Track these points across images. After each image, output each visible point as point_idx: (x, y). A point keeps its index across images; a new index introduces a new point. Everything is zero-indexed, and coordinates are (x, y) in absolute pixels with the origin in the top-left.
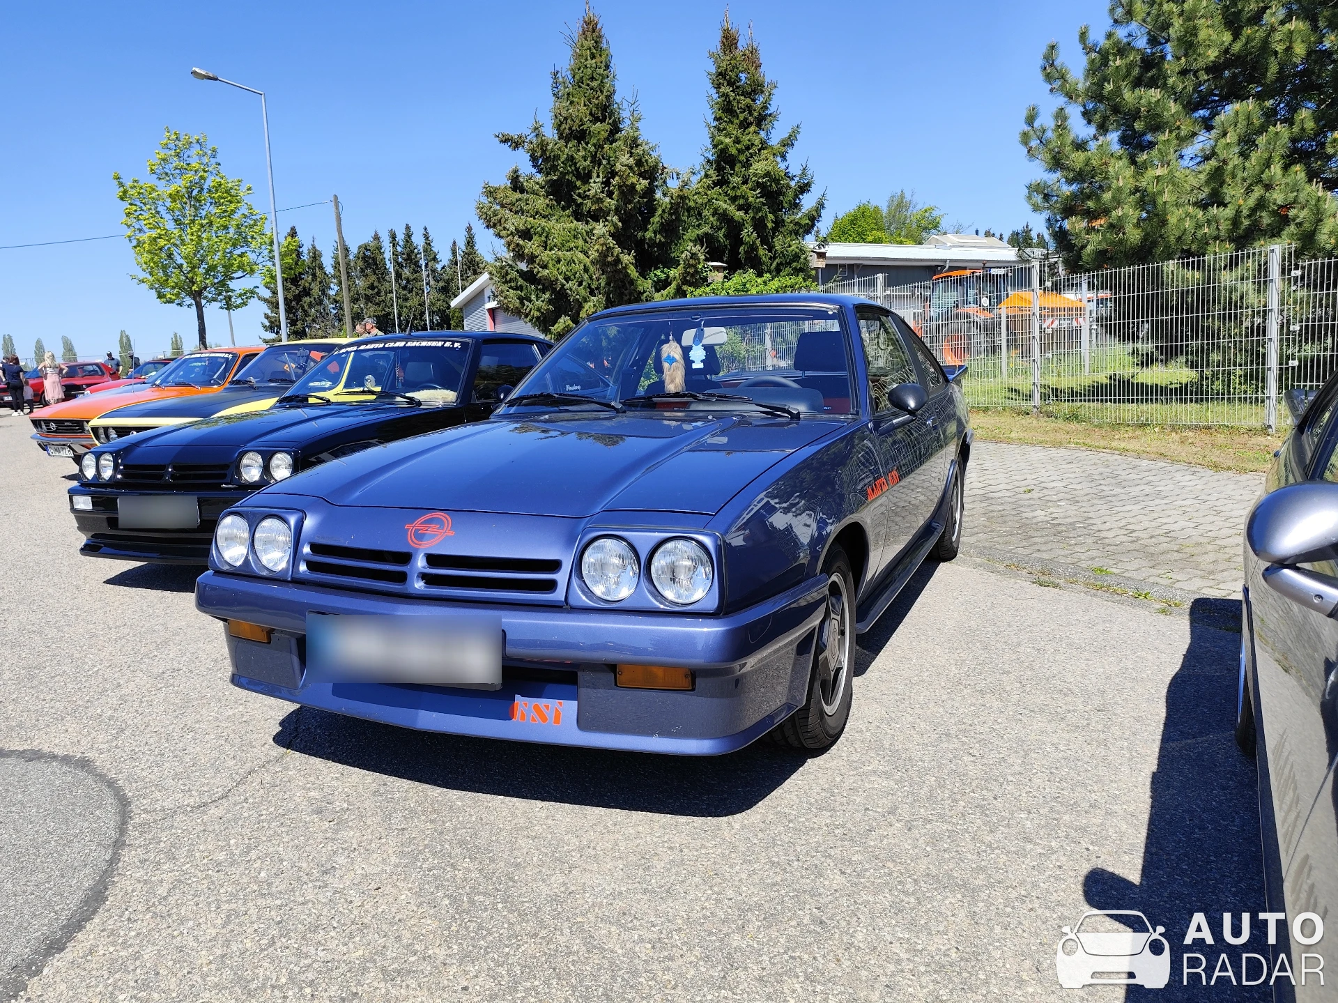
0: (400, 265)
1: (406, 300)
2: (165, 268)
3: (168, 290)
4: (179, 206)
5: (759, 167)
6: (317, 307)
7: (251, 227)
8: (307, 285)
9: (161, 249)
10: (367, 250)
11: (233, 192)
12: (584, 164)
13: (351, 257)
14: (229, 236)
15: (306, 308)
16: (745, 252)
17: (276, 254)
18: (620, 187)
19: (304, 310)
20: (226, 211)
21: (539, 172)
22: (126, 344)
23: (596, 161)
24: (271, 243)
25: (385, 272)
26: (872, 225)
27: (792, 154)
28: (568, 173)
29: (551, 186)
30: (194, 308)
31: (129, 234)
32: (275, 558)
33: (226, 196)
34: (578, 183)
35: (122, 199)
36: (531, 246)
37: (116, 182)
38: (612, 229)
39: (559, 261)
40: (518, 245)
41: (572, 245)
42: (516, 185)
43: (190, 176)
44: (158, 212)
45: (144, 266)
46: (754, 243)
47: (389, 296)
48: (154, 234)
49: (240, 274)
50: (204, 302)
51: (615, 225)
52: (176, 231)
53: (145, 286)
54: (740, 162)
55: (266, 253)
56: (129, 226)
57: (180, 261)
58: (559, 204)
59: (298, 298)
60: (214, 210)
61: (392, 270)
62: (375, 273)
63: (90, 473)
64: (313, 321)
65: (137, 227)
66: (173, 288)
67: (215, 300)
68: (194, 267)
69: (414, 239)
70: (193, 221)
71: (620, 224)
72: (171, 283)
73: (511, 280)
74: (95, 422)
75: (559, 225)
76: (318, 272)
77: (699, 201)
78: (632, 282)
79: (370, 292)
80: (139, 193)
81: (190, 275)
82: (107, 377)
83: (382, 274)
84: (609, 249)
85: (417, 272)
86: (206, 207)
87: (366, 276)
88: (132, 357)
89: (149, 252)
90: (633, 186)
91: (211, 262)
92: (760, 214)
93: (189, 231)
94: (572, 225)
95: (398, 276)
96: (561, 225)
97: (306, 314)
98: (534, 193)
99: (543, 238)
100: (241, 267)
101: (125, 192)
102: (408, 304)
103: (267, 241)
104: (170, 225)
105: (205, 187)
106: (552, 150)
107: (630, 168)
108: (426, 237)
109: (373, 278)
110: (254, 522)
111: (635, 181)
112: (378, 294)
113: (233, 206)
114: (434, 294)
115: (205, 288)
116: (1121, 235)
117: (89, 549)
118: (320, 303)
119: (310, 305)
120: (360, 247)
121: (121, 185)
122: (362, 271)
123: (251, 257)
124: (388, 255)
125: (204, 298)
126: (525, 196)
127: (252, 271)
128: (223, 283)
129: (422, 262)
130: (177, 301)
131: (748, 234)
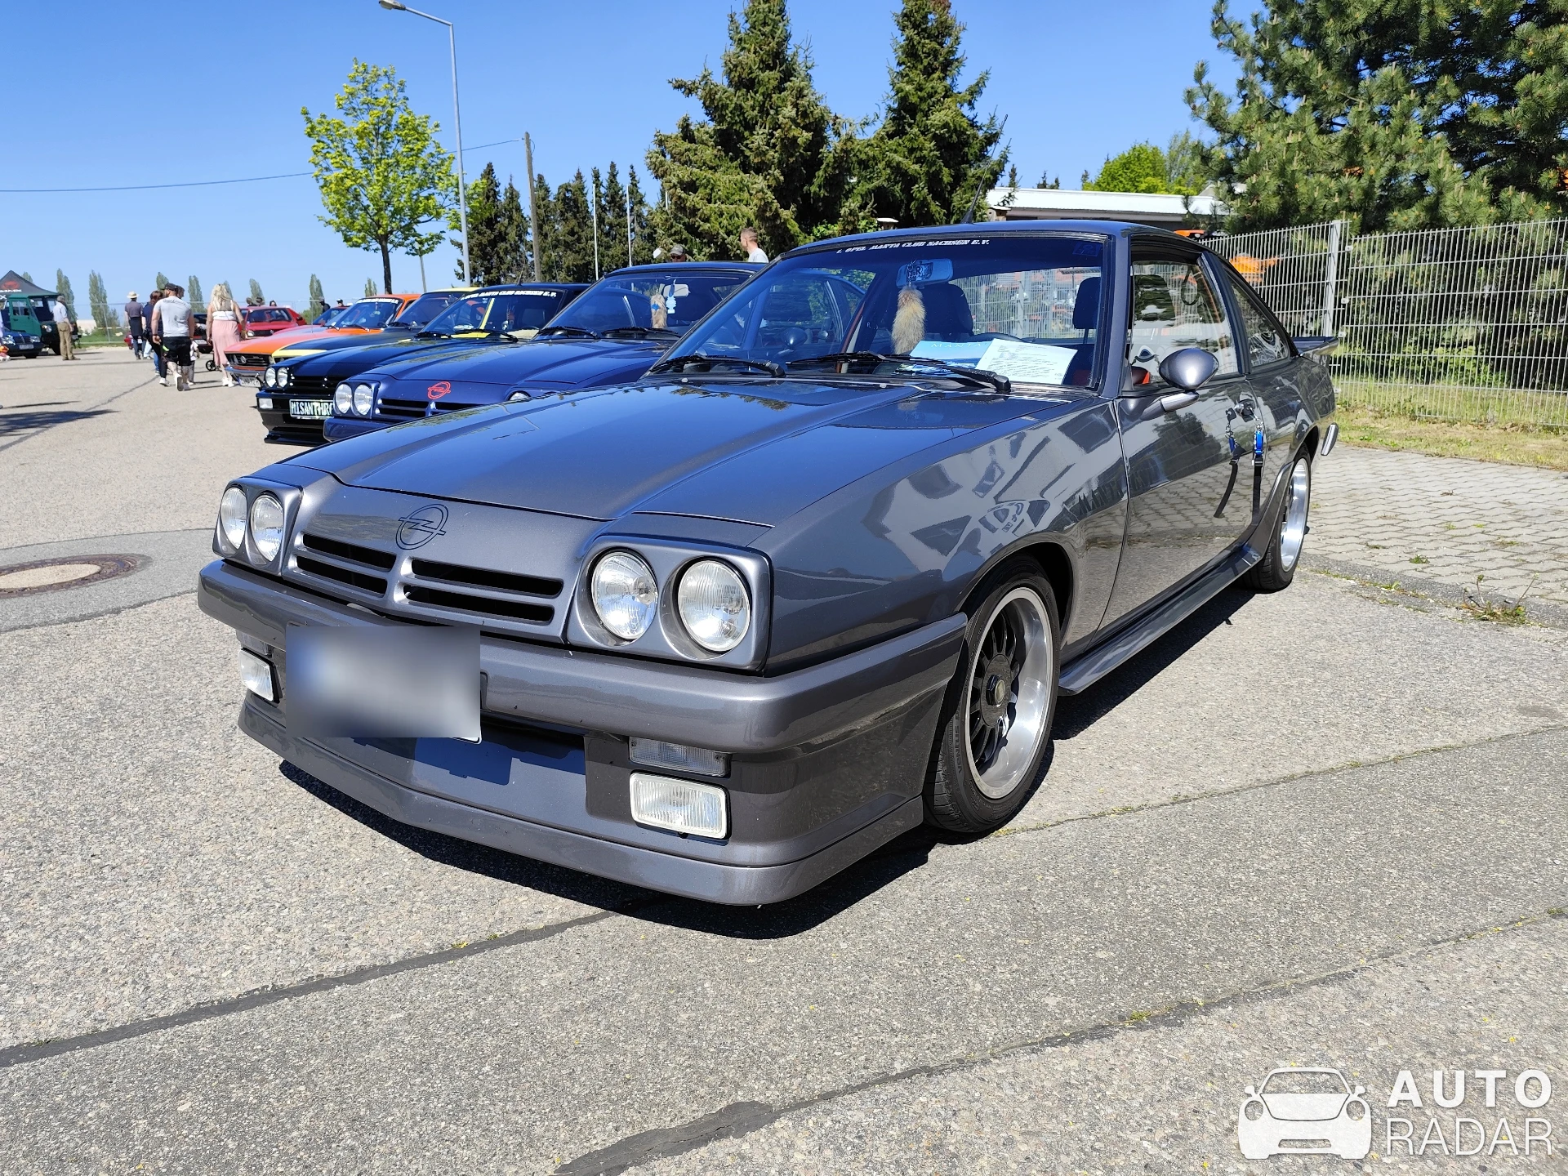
0: (603, 208)
1: (608, 247)
2: (351, 210)
3: (354, 233)
4: (366, 144)
5: (937, 117)
6: (513, 254)
7: (438, 166)
8: (503, 229)
9: (348, 190)
10: (568, 191)
11: (420, 129)
12: (751, 114)
13: (551, 199)
14: (416, 176)
15: (502, 254)
16: (916, 209)
17: (461, 197)
18: (782, 140)
19: (498, 257)
20: (412, 149)
21: (712, 120)
22: (317, 290)
23: (764, 111)
24: (457, 186)
25: (587, 216)
26: (1148, 171)
27: (979, 103)
28: (736, 123)
29: (720, 136)
30: (380, 252)
31: (317, 173)
32: (364, 408)
33: (415, 132)
34: (746, 134)
35: (310, 135)
36: (693, 199)
37: (303, 117)
38: (773, 183)
39: (721, 215)
40: (680, 197)
41: (737, 198)
42: (687, 134)
43: (377, 111)
44: (345, 150)
45: (331, 208)
46: (925, 199)
47: (590, 243)
48: (341, 173)
49: (425, 217)
50: (389, 246)
51: (776, 179)
52: (362, 171)
53: (332, 228)
54: (922, 111)
55: (452, 195)
56: (316, 165)
57: (366, 202)
58: (727, 155)
59: (493, 243)
60: (403, 149)
61: (594, 214)
62: (576, 217)
63: (271, 382)
64: (509, 269)
65: (324, 165)
66: (359, 231)
67: (401, 244)
68: (379, 210)
69: (619, 179)
70: (379, 160)
71: (782, 178)
72: (359, 223)
73: (676, 233)
74: (278, 353)
75: (725, 177)
76: (515, 215)
77: (871, 154)
78: (793, 238)
79: (569, 238)
80: (327, 130)
81: (376, 218)
82: (294, 322)
83: (584, 218)
84: (767, 204)
85: (621, 217)
86: (393, 145)
87: (566, 220)
88: (323, 303)
89: (336, 192)
90: (795, 139)
91: (396, 204)
92: (934, 169)
93: (375, 171)
94: (739, 177)
95: (601, 221)
96: (727, 178)
97: (501, 260)
98: (703, 142)
99: (708, 191)
100: (426, 210)
101: (312, 128)
102: (610, 253)
103: (454, 182)
104: (357, 164)
105: (393, 123)
106: (721, 99)
107: (793, 120)
108: (633, 176)
109: (573, 222)
110: (354, 387)
111: (796, 134)
112: (579, 240)
113: (419, 145)
114: (639, 242)
115: (391, 232)
116: (1255, 203)
117: (270, 439)
118: (516, 249)
119: (506, 252)
120: (560, 187)
121: (309, 120)
122: (562, 214)
123: (438, 199)
124: (591, 197)
125: (391, 242)
126: (693, 146)
127: (438, 215)
128: (409, 227)
129: (628, 206)
130: (363, 245)
131: (920, 190)
